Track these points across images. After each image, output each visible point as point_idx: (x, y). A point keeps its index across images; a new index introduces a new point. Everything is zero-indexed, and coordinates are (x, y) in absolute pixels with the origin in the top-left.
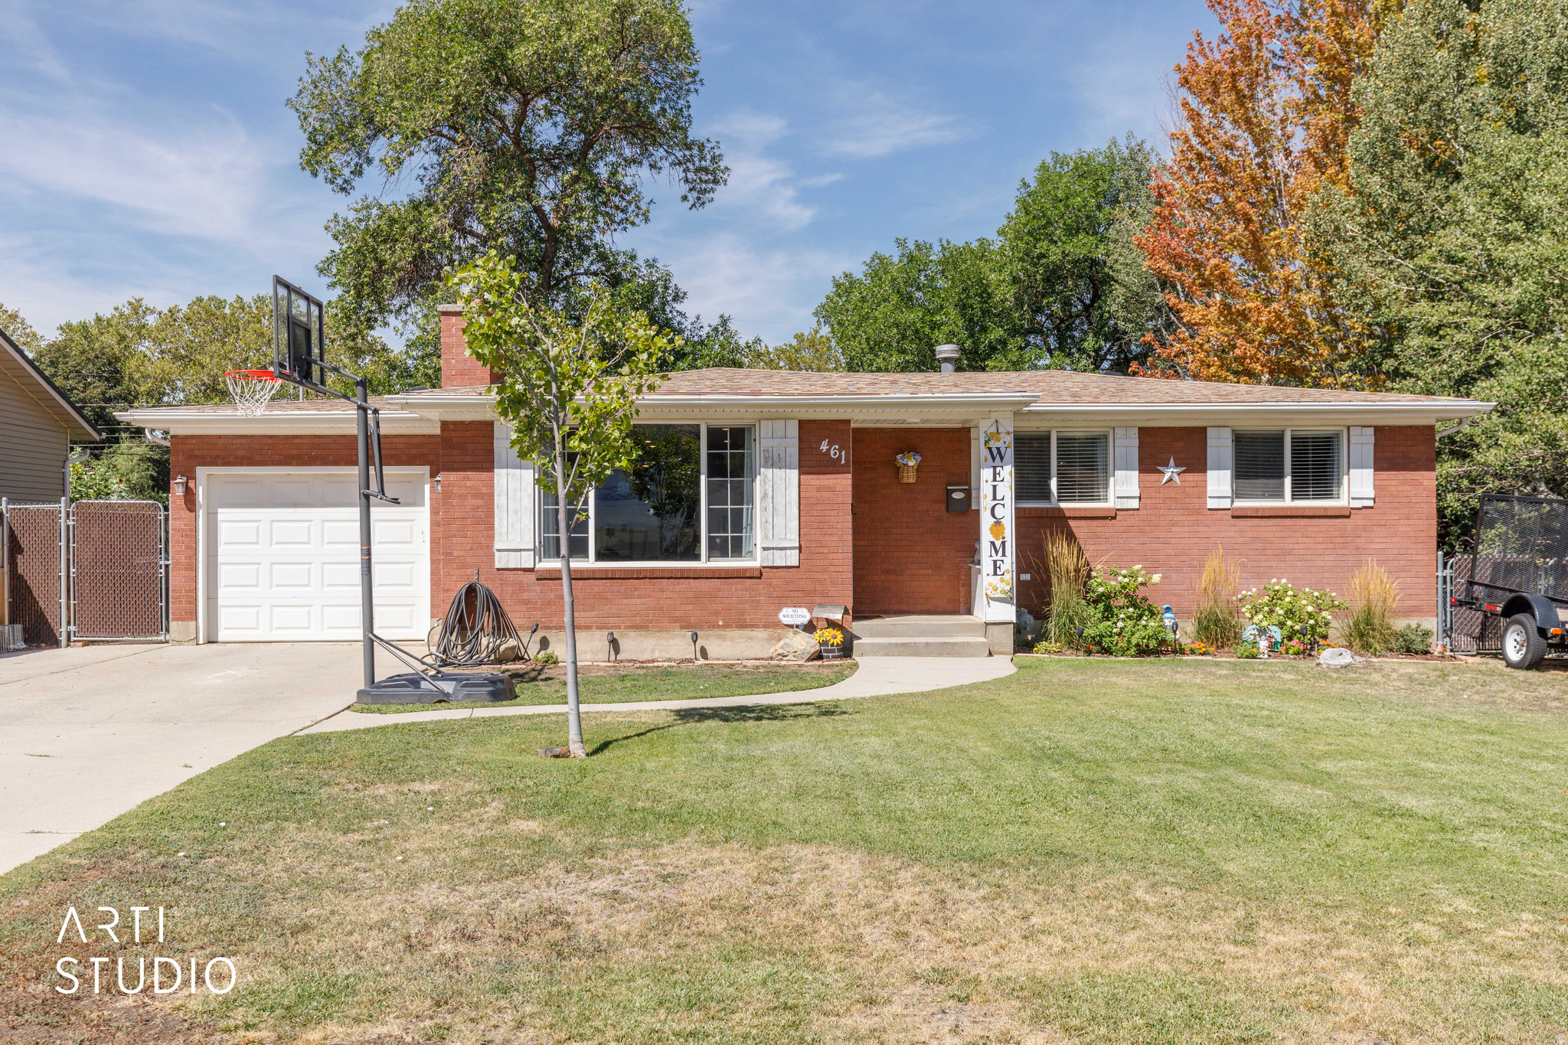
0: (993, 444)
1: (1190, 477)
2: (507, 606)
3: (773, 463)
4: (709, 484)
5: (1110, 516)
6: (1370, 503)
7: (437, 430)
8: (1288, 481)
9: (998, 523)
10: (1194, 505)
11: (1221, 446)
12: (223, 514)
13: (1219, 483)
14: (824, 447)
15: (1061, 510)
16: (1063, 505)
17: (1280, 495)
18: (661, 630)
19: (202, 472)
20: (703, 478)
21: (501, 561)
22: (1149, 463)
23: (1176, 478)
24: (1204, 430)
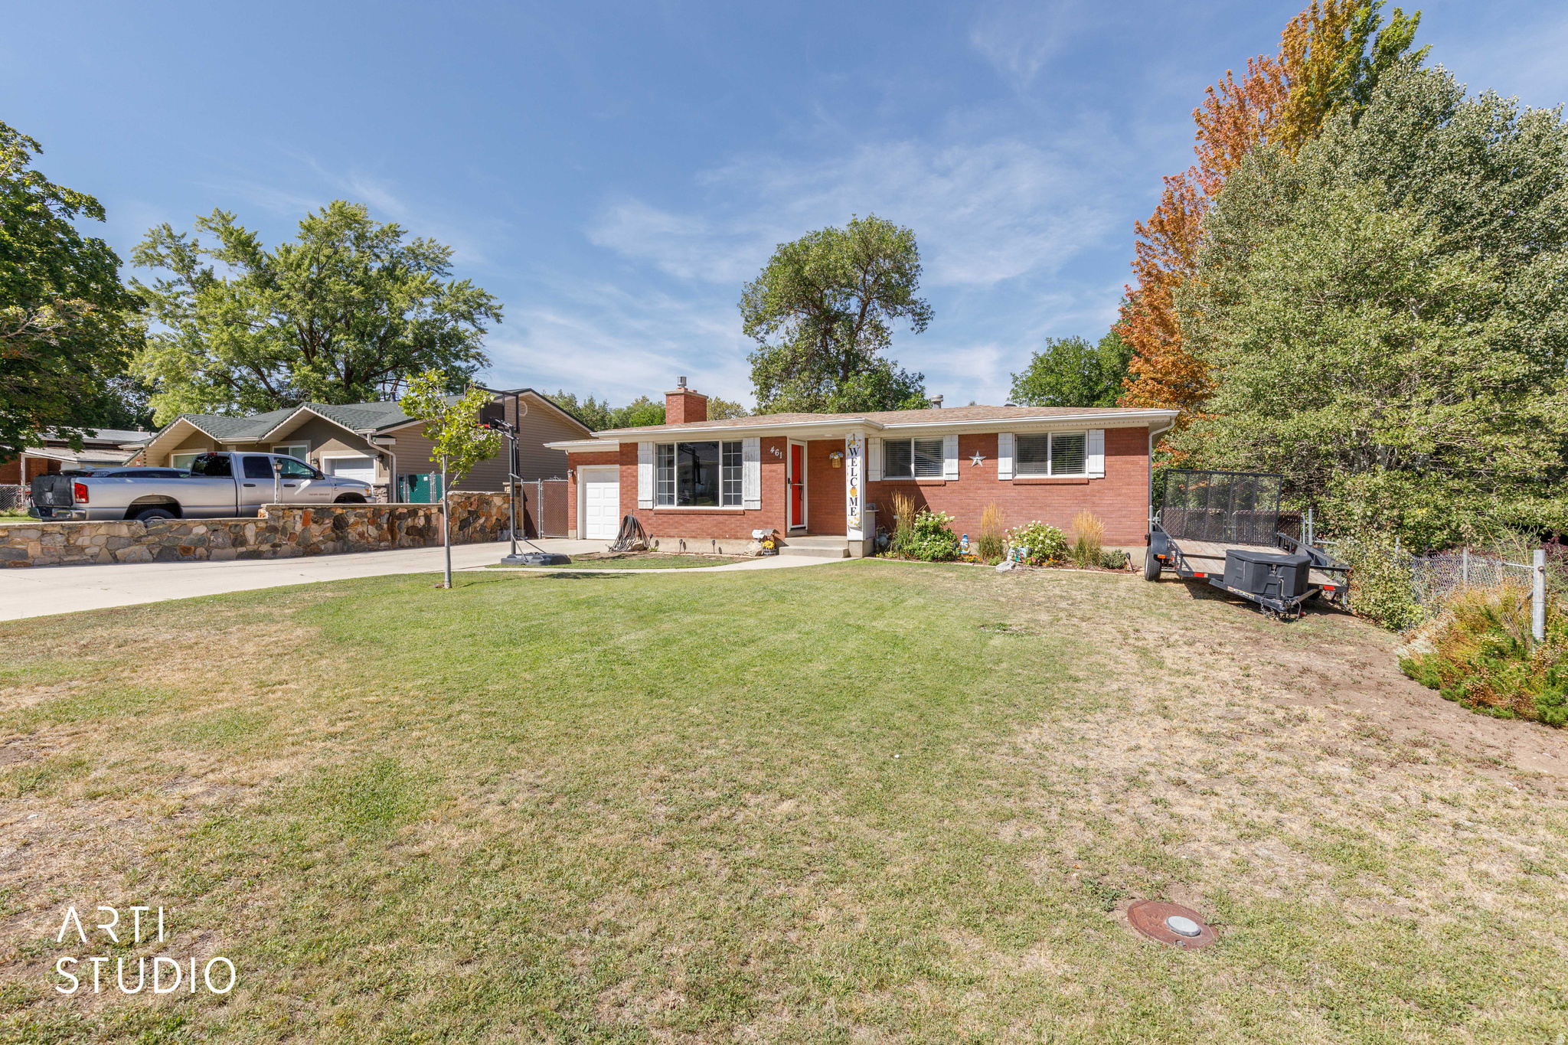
0: (852, 447)
1: (988, 462)
2: (644, 525)
3: (750, 459)
4: (724, 470)
5: (945, 484)
6: (1102, 476)
7: (617, 449)
8: (1049, 463)
9: (854, 488)
10: (990, 478)
11: (1006, 444)
12: (589, 485)
13: (1005, 465)
14: (772, 450)
15: (915, 481)
16: (917, 479)
17: (1045, 472)
18: (703, 538)
19: (580, 468)
20: (720, 467)
21: (641, 505)
22: (964, 454)
23: (980, 462)
24: (996, 435)
